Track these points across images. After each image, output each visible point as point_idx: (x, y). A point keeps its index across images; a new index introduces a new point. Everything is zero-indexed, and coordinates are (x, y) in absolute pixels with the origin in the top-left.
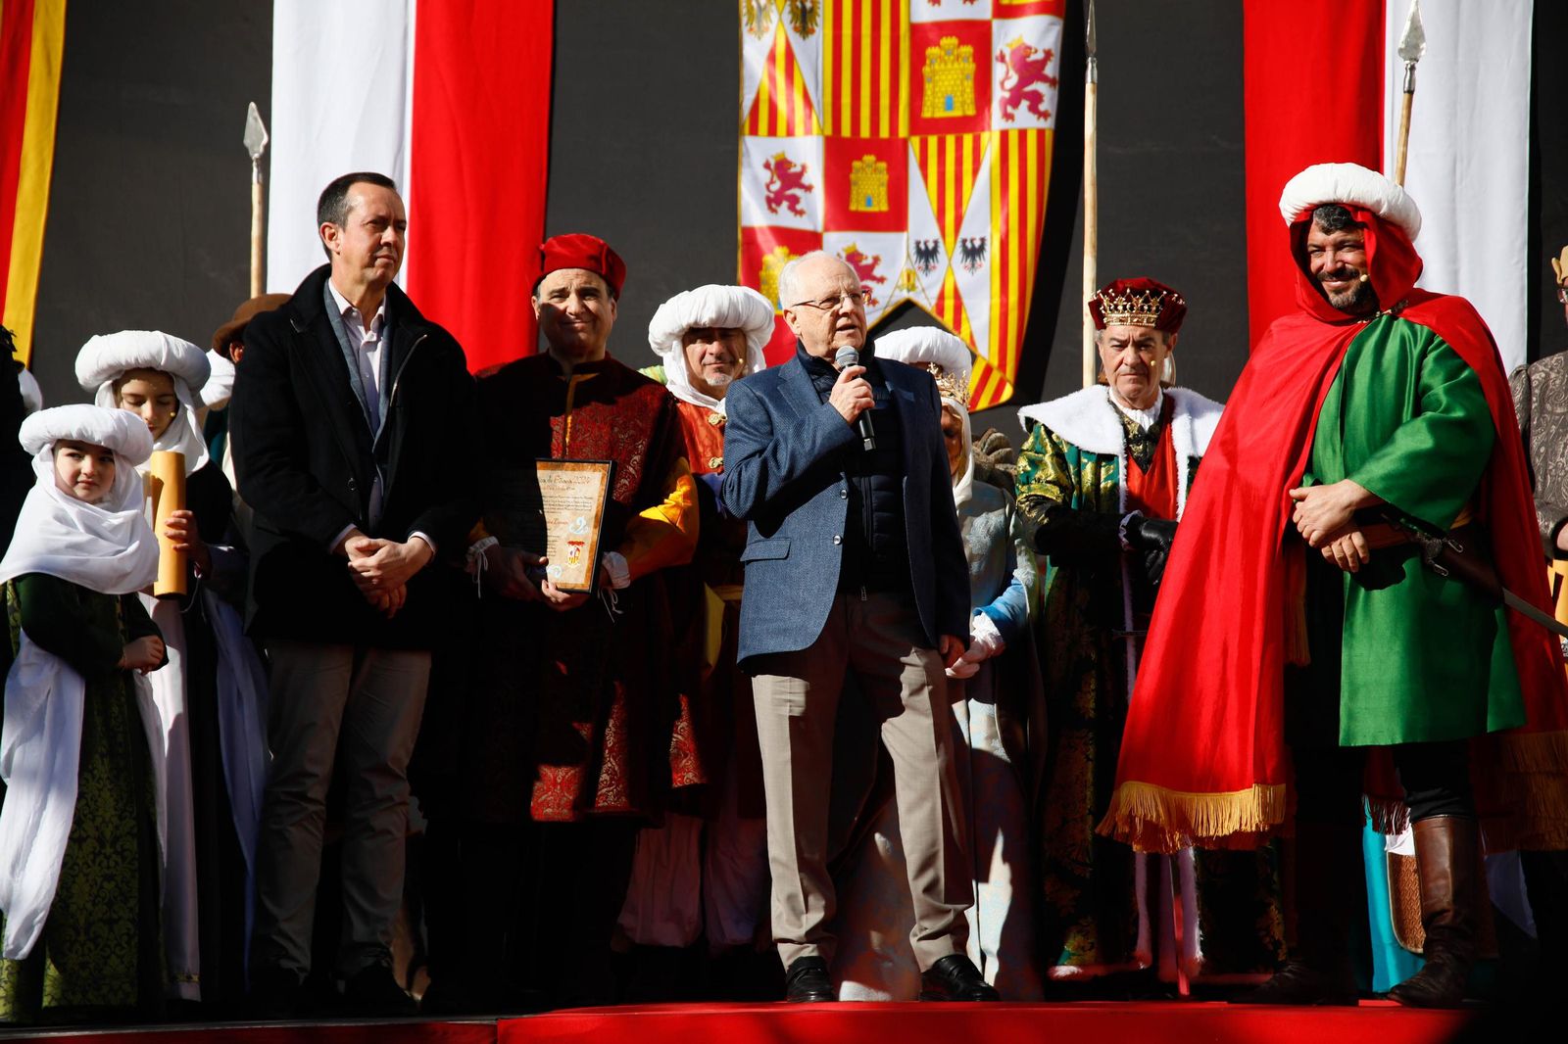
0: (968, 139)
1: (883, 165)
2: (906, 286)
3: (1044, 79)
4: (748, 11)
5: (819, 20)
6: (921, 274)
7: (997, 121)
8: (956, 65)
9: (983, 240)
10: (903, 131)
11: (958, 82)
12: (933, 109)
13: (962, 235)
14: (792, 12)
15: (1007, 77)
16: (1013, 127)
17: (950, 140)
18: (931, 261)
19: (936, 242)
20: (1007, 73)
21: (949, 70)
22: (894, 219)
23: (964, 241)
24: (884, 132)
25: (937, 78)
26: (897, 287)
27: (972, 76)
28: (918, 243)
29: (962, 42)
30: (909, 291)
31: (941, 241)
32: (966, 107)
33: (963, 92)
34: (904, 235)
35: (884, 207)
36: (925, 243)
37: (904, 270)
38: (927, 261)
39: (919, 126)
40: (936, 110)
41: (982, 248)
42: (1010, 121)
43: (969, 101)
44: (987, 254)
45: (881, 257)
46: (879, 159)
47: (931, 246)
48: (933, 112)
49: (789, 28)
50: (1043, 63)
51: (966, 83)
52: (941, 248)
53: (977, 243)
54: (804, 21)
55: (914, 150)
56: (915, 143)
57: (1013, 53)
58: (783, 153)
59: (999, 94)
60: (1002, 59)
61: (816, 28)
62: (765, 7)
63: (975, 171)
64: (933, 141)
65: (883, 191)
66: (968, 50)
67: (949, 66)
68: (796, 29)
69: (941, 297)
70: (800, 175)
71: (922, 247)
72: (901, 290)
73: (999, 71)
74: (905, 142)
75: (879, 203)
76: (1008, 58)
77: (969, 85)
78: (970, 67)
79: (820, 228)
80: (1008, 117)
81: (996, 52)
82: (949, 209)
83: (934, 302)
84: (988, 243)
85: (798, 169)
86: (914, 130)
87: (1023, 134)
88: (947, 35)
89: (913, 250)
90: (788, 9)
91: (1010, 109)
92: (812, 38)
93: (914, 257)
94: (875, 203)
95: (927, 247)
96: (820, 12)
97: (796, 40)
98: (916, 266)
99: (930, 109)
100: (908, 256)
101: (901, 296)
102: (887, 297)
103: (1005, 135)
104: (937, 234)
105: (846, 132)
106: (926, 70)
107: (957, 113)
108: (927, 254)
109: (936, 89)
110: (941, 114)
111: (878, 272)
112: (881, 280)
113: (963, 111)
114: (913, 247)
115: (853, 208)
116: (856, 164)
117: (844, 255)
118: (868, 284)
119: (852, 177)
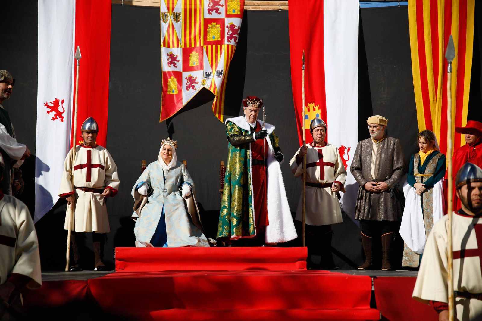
0: (219, 46)
1: (197, 54)
4: (162, 16)
5: (181, 18)
6: (207, 81)
7: (226, 42)
8: (216, 29)
9: (222, 70)
10: (202, 44)
11: (216, 33)
12: (210, 38)
13: (217, 70)
14: (174, 16)
15: (229, 32)
17: (214, 47)
19: (211, 72)
20: (229, 30)
21: (214, 30)
22: (200, 67)
24: (198, 45)
25: (211, 32)
26: (201, 84)
27: (220, 31)
28: (206, 73)
29: (217, 23)
30: (204, 85)
32: (218, 38)
33: (217, 35)
34: (202, 71)
35: (198, 64)
37: (203, 79)
38: (208, 77)
39: (206, 43)
42: (229, 43)
43: (219, 37)
44: (223, 74)
46: (196, 52)
47: (209, 73)
49: (173, 20)
50: (238, 29)
51: (218, 33)
52: (212, 74)
53: (220, 71)
54: (177, 18)
55: (205, 50)
56: (205, 47)
58: (172, 52)
59: (226, 35)
60: (227, 27)
61: (180, 20)
62: (167, 14)
63: (221, 54)
64: (210, 47)
65: (197, 60)
66: (219, 25)
67: (214, 29)
68: (174, 20)
69: (211, 85)
70: (176, 58)
71: (207, 73)
73: (226, 30)
74: (203, 46)
76: (229, 27)
77: (219, 34)
78: (220, 29)
79: (181, 71)
80: (229, 41)
81: (226, 25)
82: (214, 63)
83: (209, 86)
85: (175, 56)
86: (204, 44)
87: (232, 46)
88: (213, 22)
89: (205, 75)
90: (172, 15)
91: (229, 39)
92: (179, 22)
94: (196, 64)
96: (181, 16)
97: (174, 23)
98: (205, 78)
99: (209, 39)
100: (204, 76)
101: (202, 87)
102: (199, 87)
103: (228, 46)
104: (211, 71)
105: (188, 46)
106: (208, 29)
107: (216, 40)
108: (208, 75)
109: (211, 34)
110: (212, 40)
111: (196, 81)
112: (197, 83)
113: (217, 39)
114: (205, 73)
115: (190, 65)
116: (191, 54)
117: (188, 77)
118: (194, 84)
119: (190, 58)
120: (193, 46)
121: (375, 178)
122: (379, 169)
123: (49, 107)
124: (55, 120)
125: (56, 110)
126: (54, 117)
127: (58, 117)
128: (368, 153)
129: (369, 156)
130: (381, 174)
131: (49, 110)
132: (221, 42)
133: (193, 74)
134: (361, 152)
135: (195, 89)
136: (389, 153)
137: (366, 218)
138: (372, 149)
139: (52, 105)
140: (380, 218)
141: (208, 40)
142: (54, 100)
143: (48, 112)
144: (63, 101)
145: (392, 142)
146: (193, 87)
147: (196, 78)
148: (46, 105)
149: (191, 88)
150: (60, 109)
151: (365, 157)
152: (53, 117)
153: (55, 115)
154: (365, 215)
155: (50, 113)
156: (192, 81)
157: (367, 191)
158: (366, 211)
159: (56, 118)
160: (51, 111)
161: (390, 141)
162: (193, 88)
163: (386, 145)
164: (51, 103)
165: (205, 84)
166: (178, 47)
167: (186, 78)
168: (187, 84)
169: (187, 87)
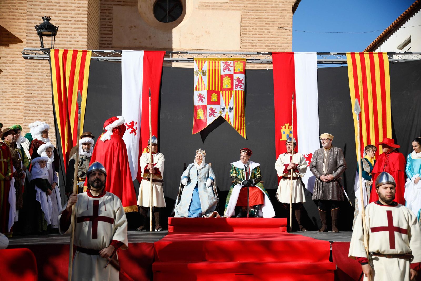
0: (230, 92)
1: (217, 95)
3: (242, 83)
4: (195, 73)
5: (206, 74)
6: (222, 112)
7: (234, 89)
8: (228, 81)
9: (232, 107)
10: (220, 90)
11: (228, 83)
12: (224, 87)
13: (229, 106)
15: (236, 83)
17: (227, 92)
19: (225, 107)
20: (236, 82)
22: (218, 103)
23: (229, 107)
24: (217, 90)
25: (225, 82)
28: (222, 107)
29: (229, 77)
32: (229, 87)
34: (220, 106)
35: (217, 101)
37: (220, 111)
41: (232, 108)
44: (233, 110)
46: (216, 94)
47: (224, 108)
49: (202, 75)
50: (242, 81)
52: (226, 108)
53: (231, 108)
56: (221, 92)
57: (237, 79)
58: (201, 93)
59: (234, 85)
60: (235, 80)
62: (198, 72)
63: (231, 97)
64: (224, 92)
65: (217, 98)
66: (230, 78)
68: (203, 75)
69: (226, 116)
70: (203, 96)
73: (235, 82)
74: (220, 91)
76: (236, 80)
77: (230, 84)
78: (230, 81)
79: (206, 104)
80: (236, 88)
81: (234, 79)
82: (227, 102)
84: (233, 108)
86: (221, 90)
87: (239, 91)
88: (226, 76)
89: (221, 108)
90: (201, 72)
91: (237, 87)
93: (221, 109)
94: (215, 100)
96: (207, 72)
97: (203, 76)
100: (220, 109)
101: (219, 115)
102: (217, 115)
103: (236, 91)
104: (225, 106)
105: (211, 89)
106: (223, 81)
107: (228, 87)
108: (223, 109)
109: (225, 84)
110: (225, 88)
111: (215, 111)
112: (216, 112)
115: (212, 101)
116: (212, 94)
117: (210, 108)
118: (214, 113)
119: (212, 96)
120: (214, 89)
121: (325, 173)
122: (328, 167)
124: (132, 134)
126: (131, 132)
127: (133, 132)
128: (321, 157)
129: (322, 159)
130: (330, 170)
132: (231, 89)
133: (214, 107)
134: (317, 156)
135: (215, 116)
136: (335, 157)
137: (320, 198)
138: (324, 155)
139: (130, 124)
140: (329, 197)
141: (223, 88)
142: (131, 121)
144: (136, 123)
145: (337, 150)
146: (214, 115)
147: (215, 109)
148: (126, 125)
149: (212, 115)
150: (134, 127)
151: (320, 159)
154: (320, 197)
155: (128, 129)
156: (213, 111)
157: (321, 181)
158: (320, 194)
159: (132, 133)
161: (335, 150)
162: (213, 116)
163: (332, 152)
165: (221, 114)
166: (204, 90)
167: (209, 109)
168: (209, 112)
169: (210, 115)
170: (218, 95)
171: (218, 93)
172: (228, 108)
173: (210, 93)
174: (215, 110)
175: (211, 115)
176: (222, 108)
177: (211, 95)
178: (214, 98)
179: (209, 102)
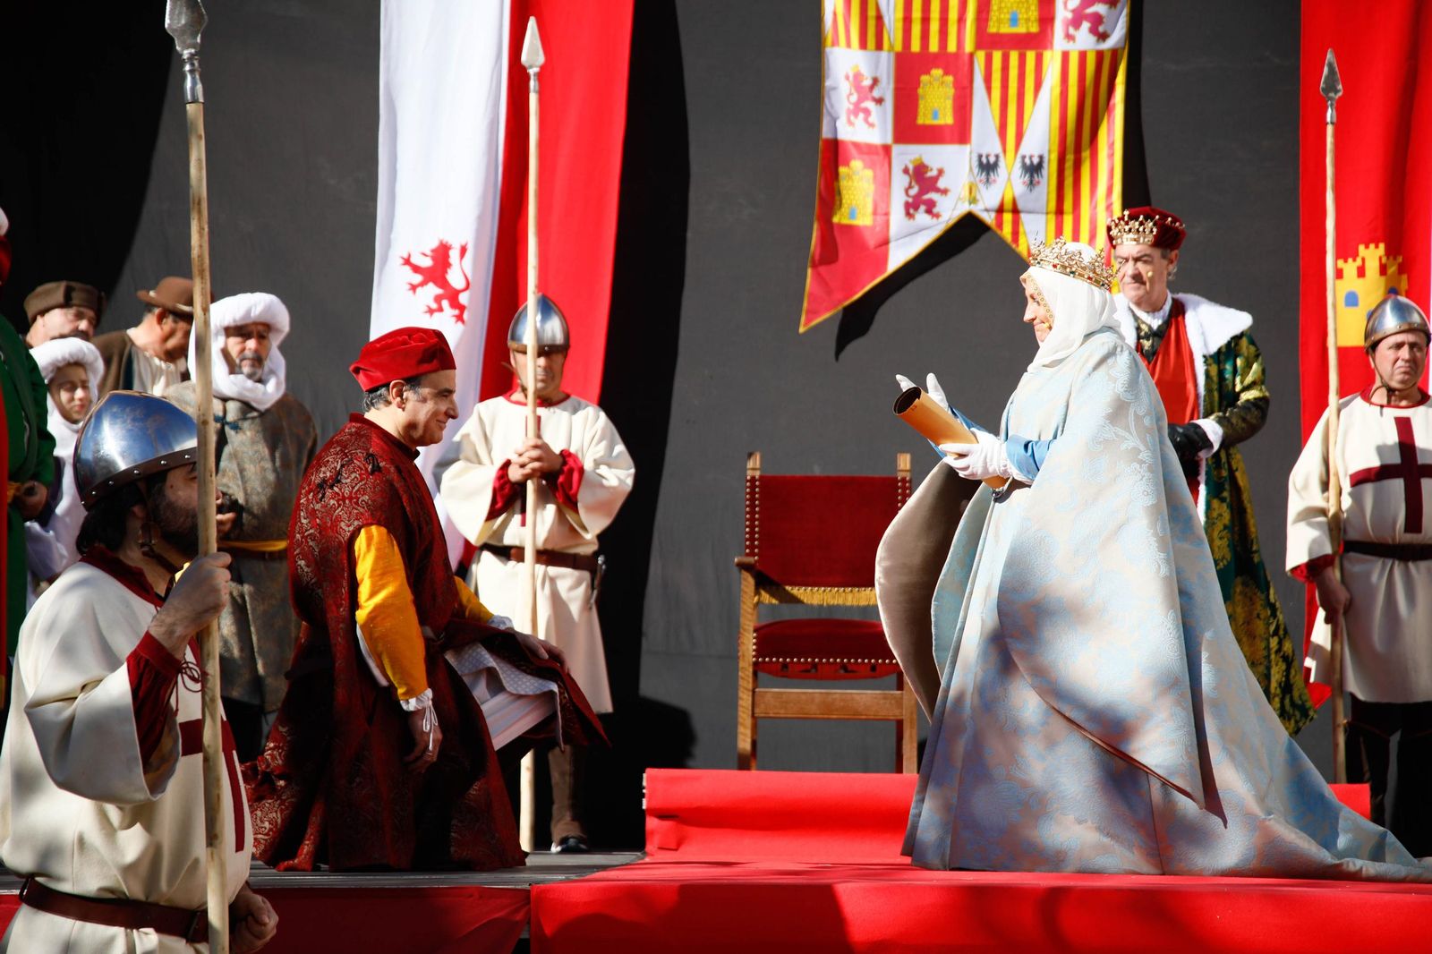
0: (1031, 55)
1: (950, 79)
2: (967, 199)
3: (1105, 2)
6: (981, 186)
7: (1059, 42)
9: (1041, 157)
10: (969, 46)
12: (999, 24)
13: (1023, 150)
16: (1074, 49)
17: (1014, 56)
18: (992, 174)
19: (997, 156)
22: (960, 132)
23: (1024, 157)
24: (952, 47)
26: (959, 199)
28: (980, 156)
30: (970, 203)
31: (1001, 155)
32: (1030, 23)
33: (1028, 9)
34: (967, 148)
35: (950, 119)
36: (987, 156)
37: (967, 182)
38: (988, 174)
39: (986, 41)
40: (1002, 25)
41: (1040, 165)
42: (1071, 43)
43: (1033, 18)
44: (1045, 172)
45: (945, 169)
46: (946, 73)
47: (992, 160)
48: (999, 27)
51: (1031, 1)
52: (1002, 163)
53: (1036, 160)
55: (979, 65)
56: (980, 57)
59: (1062, 14)
63: (1037, 89)
64: (998, 56)
65: (949, 104)
69: (1000, 209)
70: (871, 87)
71: (984, 160)
72: (964, 202)
74: (971, 56)
75: (945, 116)
77: (1034, 5)
79: (888, 140)
80: (1070, 38)
82: (1011, 125)
83: (994, 214)
84: (1046, 160)
85: (869, 83)
86: (979, 45)
87: (1082, 56)
89: (975, 163)
91: (1071, 30)
93: (976, 170)
94: (940, 116)
95: (988, 161)
98: (978, 179)
99: (996, 24)
100: (971, 169)
101: (963, 208)
102: (950, 210)
103: (1065, 56)
104: (998, 149)
105: (916, 46)
107: (1021, 29)
108: (988, 167)
109: (1003, 5)
110: (1006, 29)
111: (941, 184)
112: (945, 192)
113: (1028, 28)
114: (975, 159)
115: (920, 121)
116: (924, 78)
117: (911, 167)
118: (932, 196)
119: (920, 91)
120: (934, 46)
123: (416, 269)
124: (436, 315)
125: (442, 282)
126: (434, 306)
127: (445, 303)
131: (418, 278)
132: (1040, 40)
133: (935, 156)
135: (937, 216)
139: (426, 263)
141: (992, 29)
142: (435, 244)
143: (414, 288)
144: (463, 250)
146: (930, 208)
147: (941, 172)
148: (407, 262)
149: (923, 208)
150: (455, 278)
152: (429, 307)
153: (438, 299)
155: (419, 290)
156: (924, 182)
159: (440, 309)
160: (422, 284)
162: (929, 211)
164: (425, 255)
165: (973, 201)
166: (879, 46)
167: (906, 171)
168: (907, 191)
169: (907, 206)
170: (957, 85)
171: (958, 68)
172: (1018, 164)
173: (909, 70)
174: (936, 179)
175: (916, 209)
176: (981, 165)
177: (918, 84)
178: (936, 100)
179: (908, 128)
